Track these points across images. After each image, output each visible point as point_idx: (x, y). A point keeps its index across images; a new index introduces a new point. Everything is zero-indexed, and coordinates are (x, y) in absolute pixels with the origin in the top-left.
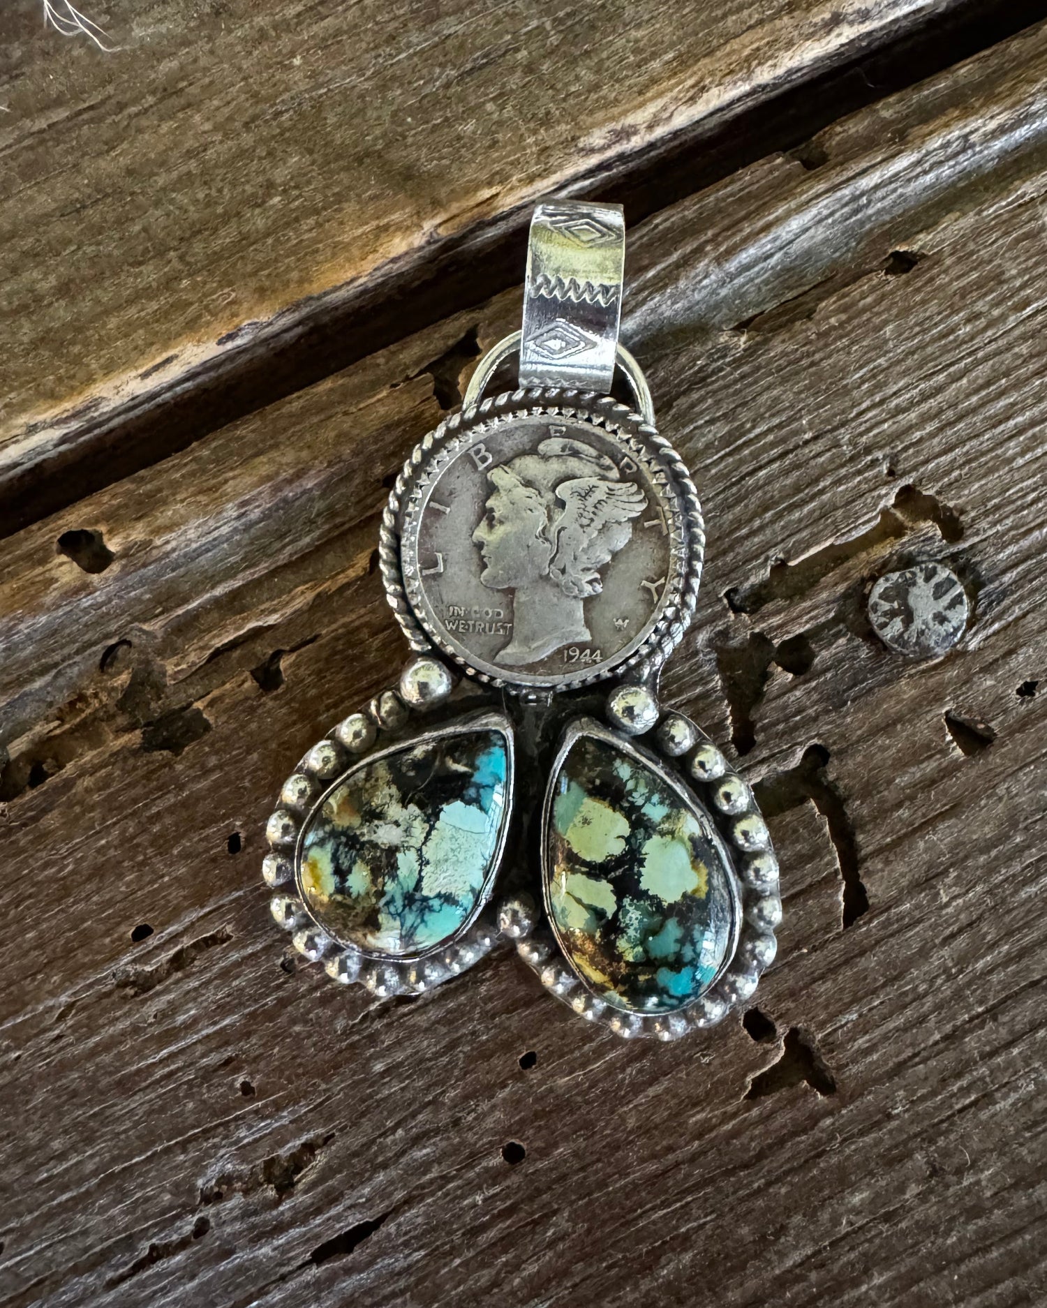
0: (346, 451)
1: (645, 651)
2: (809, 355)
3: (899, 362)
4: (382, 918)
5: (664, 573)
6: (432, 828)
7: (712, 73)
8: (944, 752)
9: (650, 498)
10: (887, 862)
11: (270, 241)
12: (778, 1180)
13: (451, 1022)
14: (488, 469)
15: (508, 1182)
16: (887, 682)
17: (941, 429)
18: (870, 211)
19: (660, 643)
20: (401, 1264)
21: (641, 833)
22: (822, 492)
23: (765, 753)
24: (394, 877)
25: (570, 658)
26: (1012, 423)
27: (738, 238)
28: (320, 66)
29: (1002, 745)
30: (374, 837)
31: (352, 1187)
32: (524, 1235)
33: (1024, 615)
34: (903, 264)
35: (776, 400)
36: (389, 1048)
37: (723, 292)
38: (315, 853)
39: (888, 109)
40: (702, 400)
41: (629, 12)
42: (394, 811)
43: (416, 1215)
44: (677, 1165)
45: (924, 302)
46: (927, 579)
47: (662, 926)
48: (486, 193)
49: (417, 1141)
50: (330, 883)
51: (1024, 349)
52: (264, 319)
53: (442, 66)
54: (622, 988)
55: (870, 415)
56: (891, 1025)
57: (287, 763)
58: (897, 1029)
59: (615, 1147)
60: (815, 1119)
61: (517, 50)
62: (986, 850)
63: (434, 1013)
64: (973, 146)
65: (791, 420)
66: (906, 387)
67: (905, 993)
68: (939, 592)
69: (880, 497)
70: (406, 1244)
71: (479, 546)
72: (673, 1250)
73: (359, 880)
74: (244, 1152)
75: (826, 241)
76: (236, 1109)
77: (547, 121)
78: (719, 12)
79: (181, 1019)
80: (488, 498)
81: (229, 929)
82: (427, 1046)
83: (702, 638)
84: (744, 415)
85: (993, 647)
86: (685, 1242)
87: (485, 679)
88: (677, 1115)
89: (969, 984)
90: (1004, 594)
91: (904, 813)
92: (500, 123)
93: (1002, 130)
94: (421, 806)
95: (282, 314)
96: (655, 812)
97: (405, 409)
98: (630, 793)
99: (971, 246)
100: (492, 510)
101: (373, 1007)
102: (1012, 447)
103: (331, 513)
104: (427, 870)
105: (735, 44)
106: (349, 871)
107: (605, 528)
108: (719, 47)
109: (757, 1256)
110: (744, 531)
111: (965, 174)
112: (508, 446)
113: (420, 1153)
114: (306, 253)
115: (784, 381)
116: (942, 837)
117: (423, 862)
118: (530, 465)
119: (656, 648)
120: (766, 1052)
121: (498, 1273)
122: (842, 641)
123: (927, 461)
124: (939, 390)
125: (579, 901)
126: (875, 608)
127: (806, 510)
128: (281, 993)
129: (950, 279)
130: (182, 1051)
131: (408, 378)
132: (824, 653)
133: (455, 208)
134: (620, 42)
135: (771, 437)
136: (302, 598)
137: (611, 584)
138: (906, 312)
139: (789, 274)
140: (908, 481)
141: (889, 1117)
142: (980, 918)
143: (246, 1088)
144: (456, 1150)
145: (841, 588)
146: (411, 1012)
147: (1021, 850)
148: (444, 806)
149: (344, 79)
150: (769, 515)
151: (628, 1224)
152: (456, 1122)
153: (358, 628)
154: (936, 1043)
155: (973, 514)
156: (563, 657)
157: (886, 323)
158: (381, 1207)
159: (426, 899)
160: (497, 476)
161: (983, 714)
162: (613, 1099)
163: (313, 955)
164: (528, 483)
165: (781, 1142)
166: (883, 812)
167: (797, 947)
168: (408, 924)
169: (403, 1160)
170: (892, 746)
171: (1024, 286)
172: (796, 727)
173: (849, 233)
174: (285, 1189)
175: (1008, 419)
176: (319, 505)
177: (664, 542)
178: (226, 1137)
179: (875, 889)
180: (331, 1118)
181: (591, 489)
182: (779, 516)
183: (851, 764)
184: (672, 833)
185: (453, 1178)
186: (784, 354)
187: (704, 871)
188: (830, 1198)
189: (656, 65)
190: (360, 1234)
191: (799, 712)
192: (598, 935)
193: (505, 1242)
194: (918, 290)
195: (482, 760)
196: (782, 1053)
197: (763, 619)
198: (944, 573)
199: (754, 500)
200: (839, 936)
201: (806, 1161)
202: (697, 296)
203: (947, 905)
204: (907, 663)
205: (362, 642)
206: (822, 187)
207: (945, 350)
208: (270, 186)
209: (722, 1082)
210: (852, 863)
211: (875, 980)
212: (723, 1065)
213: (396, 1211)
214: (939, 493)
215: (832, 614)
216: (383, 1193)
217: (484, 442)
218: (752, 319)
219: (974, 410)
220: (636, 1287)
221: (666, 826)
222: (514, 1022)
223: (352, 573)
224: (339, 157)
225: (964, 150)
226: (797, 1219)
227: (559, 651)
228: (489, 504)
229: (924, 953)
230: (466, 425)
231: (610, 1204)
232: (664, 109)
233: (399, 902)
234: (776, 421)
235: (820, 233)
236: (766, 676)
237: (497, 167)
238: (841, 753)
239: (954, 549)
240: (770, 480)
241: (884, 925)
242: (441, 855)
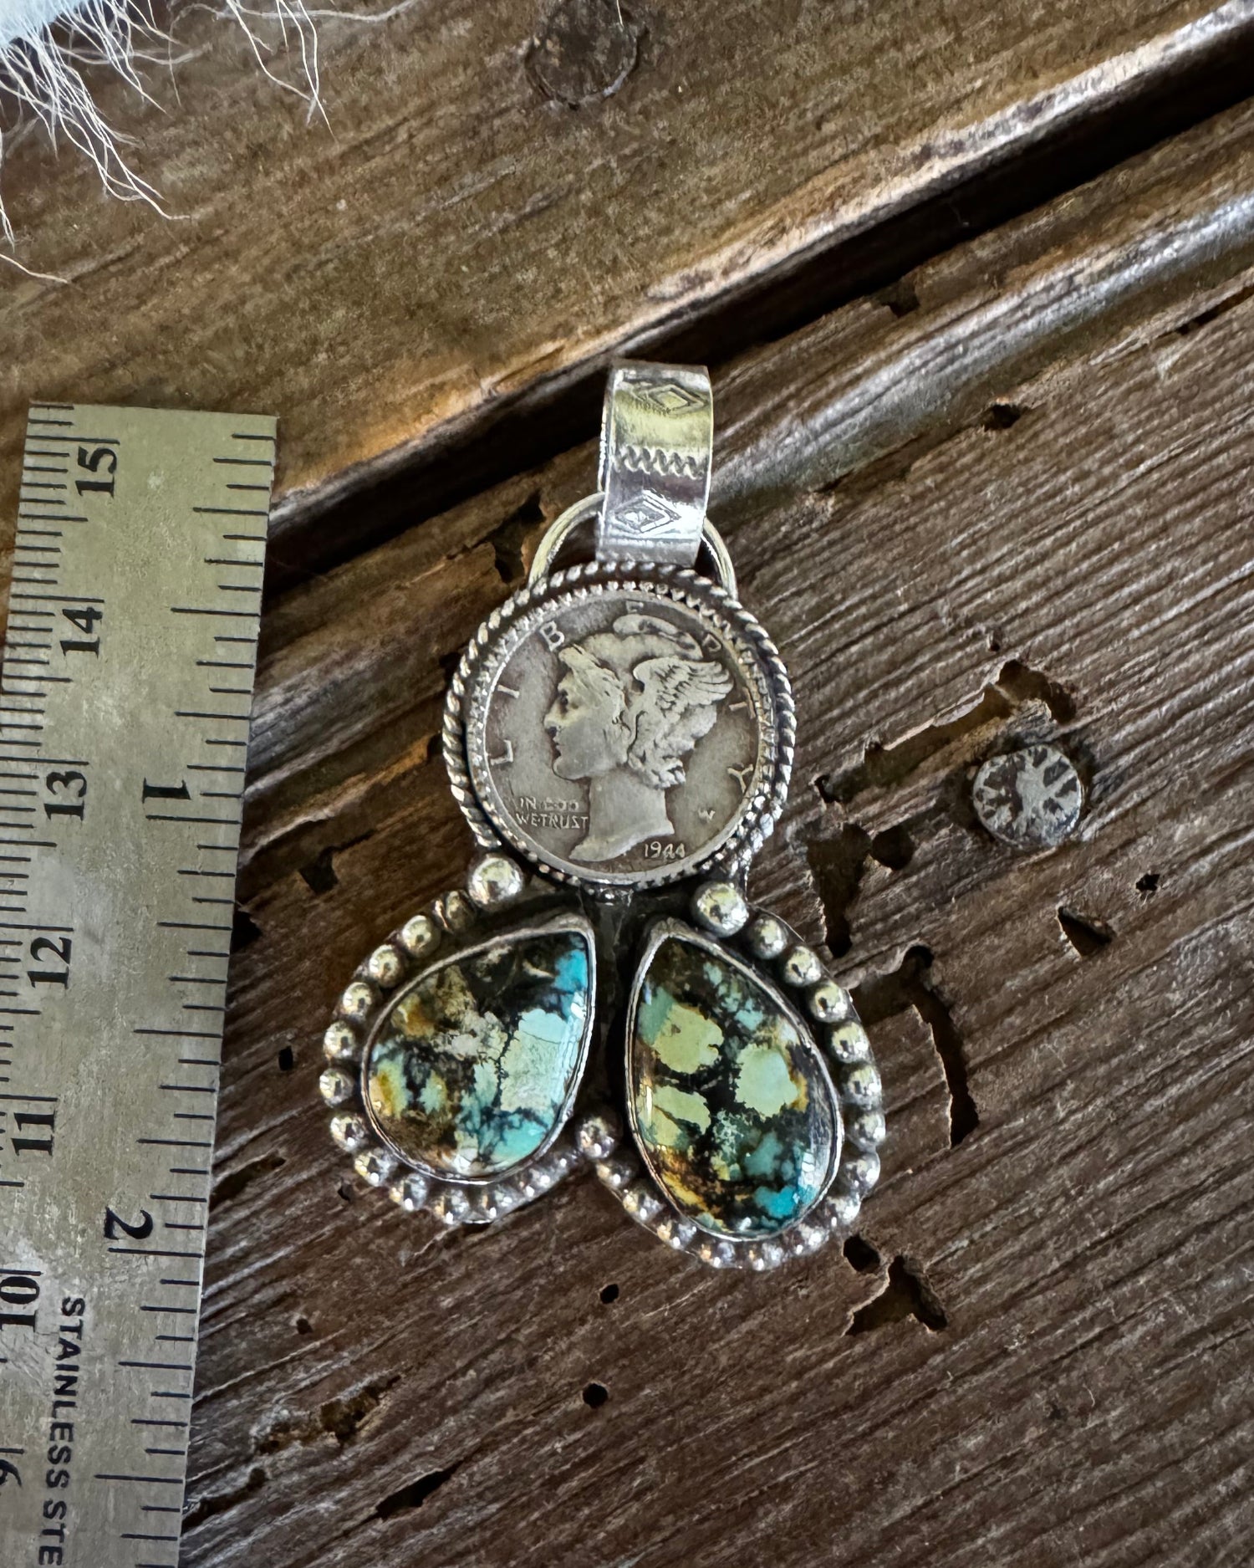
0: (401, 628)
1: (733, 845)
2: (903, 519)
3: (1001, 526)
4: (459, 1135)
5: (751, 760)
6: (511, 1037)
7: (792, 213)
8: (1059, 952)
9: (736, 679)
10: (997, 1075)
11: (316, 402)
12: (885, 1423)
13: (525, 1252)
14: (560, 649)
15: (590, 1428)
16: (992, 877)
17: (1048, 599)
18: (968, 360)
19: (748, 836)
20: (471, 1520)
21: (734, 1041)
22: (921, 668)
23: (862, 955)
24: (471, 1091)
25: (651, 853)
26: (1126, 591)
27: (822, 393)
28: (367, 210)
29: (1123, 943)
30: (448, 1048)
31: (421, 1434)
32: (607, 1486)
33: (1144, 802)
34: (1004, 418)
35: (869, 569)
36: (459, 1281)
37: (809, 450)
38: (385, 1066)
39: (985, 248)
40: (787, 569)
41: (702, 148)
42: (470, 1019)
43: (490, 1464)
44: (774, 1407)
45: (1027, 461)
46: (1037, 764)
47: (760, 1141)
48: (549, 347)
49: (489, 1383)
50: (402, 1099)
51: (1138, 510)
52: (310, 485)
53: (500, 210)
54: (716, 1209)
55: (970, 584)
56: (1006, 1252)
57: (344, 971)
58: (1012, 1257)
59: (704, 1389)
60: (923, 1356)
61: (579, 191)
62: (1105, 1059)
63: (505, 1243)
64: (1077, 289)
65: (884, 591)
66: (1011, 553)
67: (1020, 1217)
68: (1050, 777)
69: (983, 674)
70: (480, 1496)
71: (552, 732)
72: (771, 1500)
73: (434, 1094)
74: (300, 1397)
75: (918, 392)
76: (291, 1350)
77: (614, 268)
78: (799, 147)
79: (230, 1251)
80: (560, 678)
81: (282, 1152)
82: (499, 1278)
83: (790, 829)
84: (833, 586)
85: (1109, 837)
86: (784, 1492)
87: (560, 877)
88: (775, 1352)
89: (1089, 1207)
90: (1121, 778)
91: (1015, 1020)
92: (564, 271)
93: (1110, 270)
94: (499, 1014)
95: (328, 481)
96: (750, 1019)
97: (464, 584)
98: (722, 998)
99: (1078, 398)
100: (564, 693)
101: (439, 1237)
102: (1127, 617)
103: (384, 696)
104: (506, 1083)
105: (818, 181)
106: (423, 1085)
107: (687, 713)
108: (799, 185)
109: (864, 1506)
110: (836, 712)
111: (1070, 319)
112: (581, 624)
113: (492, 1397)
114: (355, 413)
115: (878, 546)
116: (1057, 1046)
117: (502, 1075)
118: (606, 645)
119: (744, 843)
120: (870, 1283)
121: (581, 1526)
122: (944, 831)
123: (1034, 634)
124: (1044, 557)
125: (669, 1116)
126: (980, 797)
127: (902, 689)
128: (339, 1223)
129: (1055, 433)
130: (230, 1287)
131: (465, 550)
132: (925, 846)
133: (516, 363)
134: (692, 182)
135: (863, 610)
136: (354, 792)
137: (697, 773)
138: (1006, 472)
139: (878, 430)
140: (1015, 655)
141: (1005, 1353)
142: (1101, 1133)
143: (303, 1326)
144: (531, 1393)
145: (942, 774)
146: (481, 1242)
147: (1144, 1059)
148: (524, 1015)
149: (393, 224)
150: (862, 694)
151: (722, 1472)
152: (532, 1362)
153: (415, 825)
154: (1055, 1272)
155: (1085, 691)
156: (643, 854)
157: (986, 483)
158: (452, 1455)
159: (505, 1114)
160: (570, 656)
161: (1100, 912)
162: (701, 1337)
163: (374, 1180)
164: (604, 664)
165: (888, 1381)
166: (992, 1020)
167: (902, 1167)
168: (486, 1142)
169: (476, 1403)
170: (1001, 945)
171: (1137, 441)
172: (896, 926)
173: (945, 384)
174: (347, 1436)
175: (1122, 586)
176: (372, 689)
177: (752, 727)
178: (280, 1380)
179: (986, 1102)
180: (395, 1359)
181: (672, 671)
182: (874, 695)
183: (956, 966)
184: (768, 1041)
185: (532, 1423)
186: (876, 519)
187: (804, 1082)
188: (943, 1441)
189: (731, 205)
190: (431, 1484)
191: (899, 909)
192: (690, 1151)
193: (589, 1492)
194: (1020, 448)
195: (562, 964)
196: (887, 1283)
197: (857, 808)
198: (1055, 757)
199: (846, 678)
200: (947, 1155)
201: (916, 1402)
202: (780, 456)
203: (1063, 1121)
204: (1016, 856)
205: (422, 838)
206: (913, 335)
207: (1052, 512)
208: (314, 342)
209: (823, 1315)
210: (959, 1075)
211: (988, 1202)
212: (823, 1298)
213: (469, 1459)
214: (1047, 668)
215: (932, 803)
216: (455, 1442)
217: (557, 620)
218: (838, 481)
219: (1085, 578)
220: (731, 1543)
221: (761, 1034)
222: (592, 1251)
223: (408, 763)
224: (387, 311)
225: (1068, 293)
226: (906, 1466)
227: (640, 847)
228: (562, 686)
229: (1040, 1173)
230: (536, 602)
231: (701, 1451)
232: (741, 253)
233: (477, 1119)
234: (869, 592)
235: (913, 385)
236: (861, 871)
237: (561, 319)
238: (944, 955)
239: (1065, 730)
240: (863, 655)
241: (996, 1143)
242: (521, 1067)
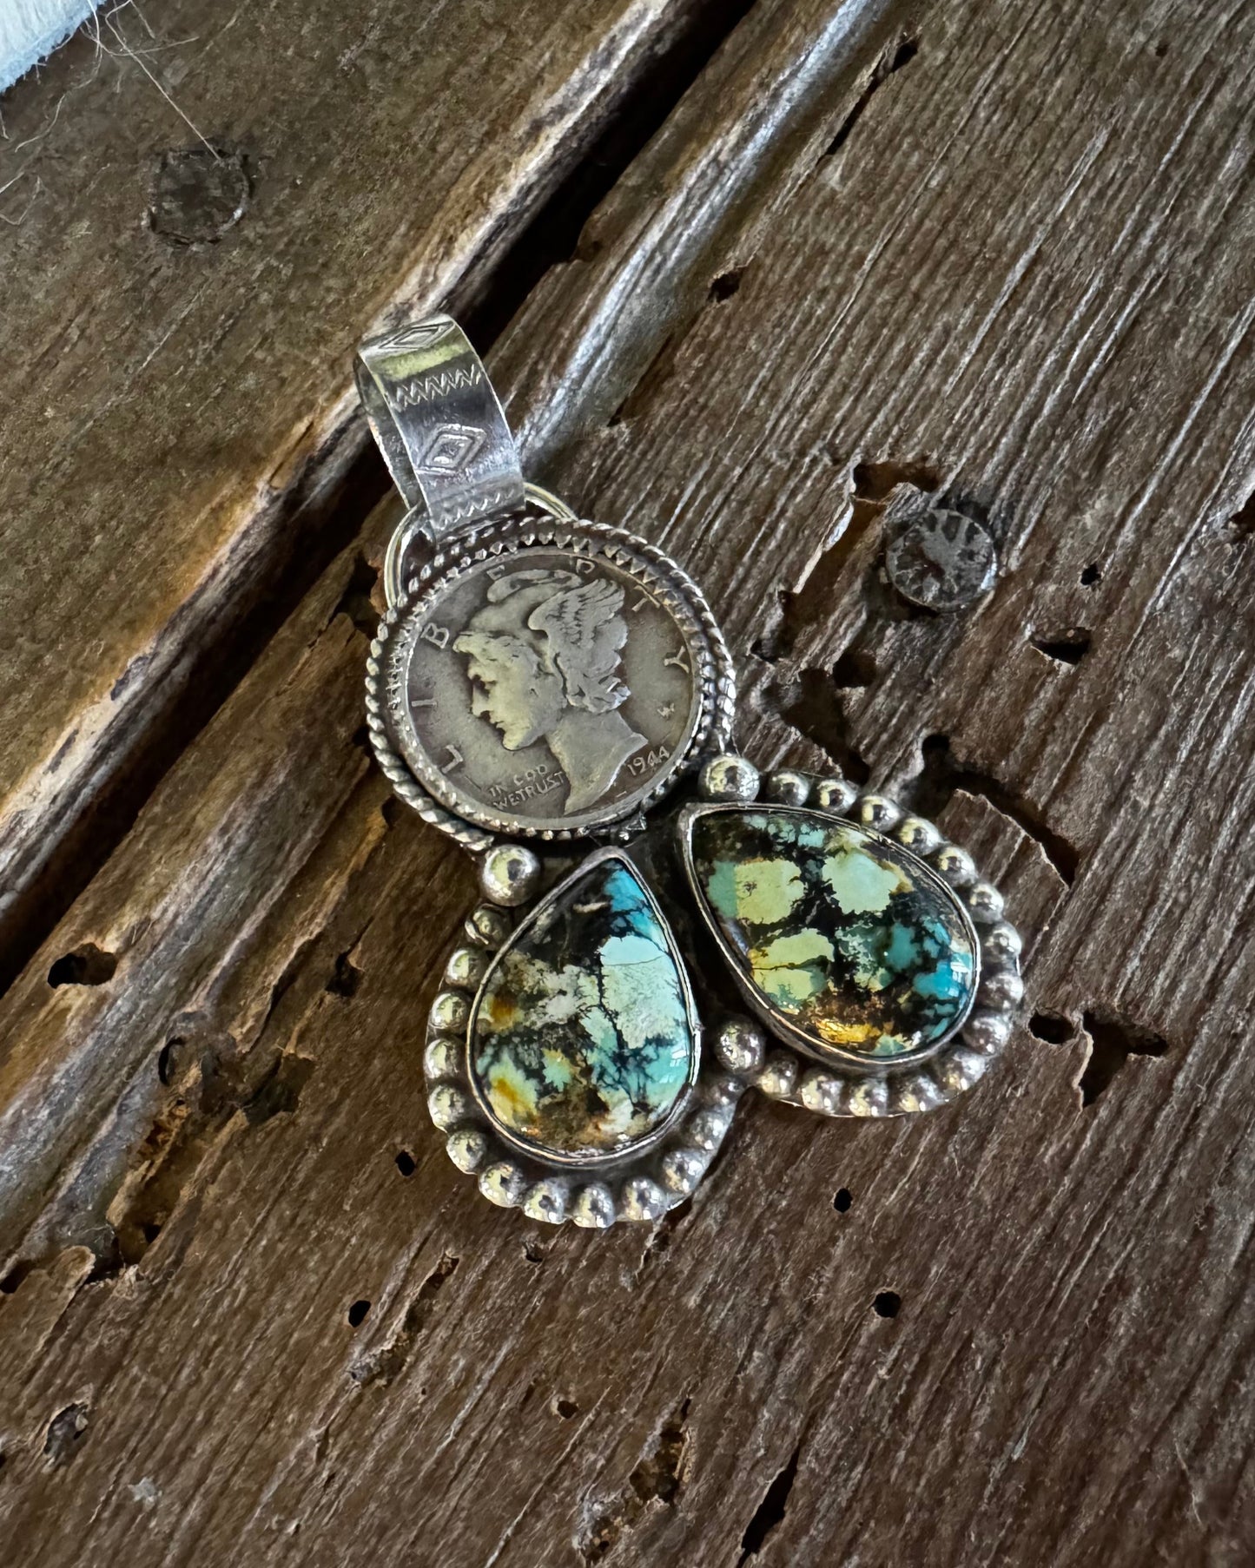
0: (299, 724)
1: (707, 721)
2: (695, 401)
3: (779, 367)
4: (603, 1095)
5: (680, 641)
6: (600, 977)
7: (451, 223)
8: (1053, 671)
9: (625, 584)
10: (1068, 801)
11: (113, 577)
12: (1172, 1165)
13: (739, 1209)
14: (451, 643)
15: (902, 1338)
16: (956, 643)
17: (857, 400)
18: (670, 264)
19: (717, 707)
20: (843, 1500)
21: (811, 864)
22: (783, 511)
23: (885, 771)
24: (591, 1046)
25: (638, 769)
26: (917, 361)
27: (562, 345)
28: (74, 405)
29: (1102, 635)
30: (547, 1019)
31: (742, 1444)
32: (953, 1384)
33: (1043, 514)
34: (725, 288)
35: (689, 456)
36: (693, 1275)
37: (579, 400)
38: (495, 1073)
39: (632, 177)
40: (618, 494)
41: (343, 213)
42: (552, 981)
43: (827, 1432)
44: (1062, 1212)
45: (769, 306)
46: (932, 528)
47: (889, 936)
48: (301, 428)
49: (779, 1355)
50: (528, 1092)
51: (885, 296)
52: (147, 648)
53: (194, 344)
54: (889, 1026)
55: (783, 423)
56: (1178, 948)
58: (1186, 949)
59: (986, 1236)
60: (1166, 1084)
61: (256, 297)
62: (1153, 736)
63: (715, 1211)
64: (726, 165)
65: (714, 466)
66: (801, 383)
67: (1170, 911)
68: (950, 532)
69: (840, 487)
70: (836, 1470)
71: (485, 716)
72: (1115, 1301)
73: (558, 1069)
74: (603, 1478)
75: (645, 310)
76: (569, 1437)
77: (322, 337)
78: (427, 172)
79: (451, 1378)
80: (466, 669)
81: (450, 1252)
82: (729, 1249)
83: (755, 698)
84: (667, 486)
85: (1034, 556)
86: (1121, 1286)
87: (566, 835)
88: (1029, 1161)
89: (1224, 866)
90: (1011, 508)
91: (1053, 748)
92: (279, 363)
93: (745, 139)
94: (576, 961)
95: (161, 639)
96: (813, 838)
97: (336, 656)
98: (776, 836)
99: (780, 239)
100: (477, 677)
101: (650, 1242)
102: (932, 382)
103: (318, 797)
104: (620, 1022)
105: (458, 190)
106: (542, 1067)
107: (597, 633)
108: (443, 201)
109: (1203, 1253)
110: (733, 585)
111: (737, 192)
112: (457, 612)
113: (790, 1366)
114: (155, 568)
115: (684, 436)
116: (1104, 746)
117: (612, 1016)
118: (491, 618)
119: (717, 714)
120: (1075, 1049)
121: (952, 1438)
122: (889, 632)
123: (862, 433)
124: (831, 371)
125: (792, 966)
126: (900, 581)
127: (779, 534)
128: (544, 1288)
129: (780, 274)
130: (471, 1415)
131: (320, 633)
132: (882, 652)
133: (278, 455)
134: (350, 242)
135: (704, 492)
136: (334, 889)
137: (636, 680)
138: (757, 320)
139: (627, 355)
140: (856, 459)
141: (1238, 1037)
142: (1192, 800)
143: (566, 1409)
144: (824, 1339)
145: (858, 585)
146: (692, 1224)
147: (1186, 717)
148: (601, 950)
149: (102, 404)
150: (746, 559)
151: (1052, 1304)
152: (809, 1308)
153: (411, 881)
154: (1232, 941)
155: (935, 455)
156: (630, 777)
157: (745, 340)
158: (785, 1445)
159: (637, 1052)
160: (463, 645)
161: (1066, 620)
162: (955, 1188)
163: (554, 1218)
164: (497, 634)
165: (1149, 1126)
166: (1032, 760)
167: (1037, 930)
168: (634, 1088)
169: (779, 1381)
170: (999, 694)
171: (849, 246)
172: (898, 730)
173: (662, 293)
174: (672, 1490)
175: (911, 359)
176: (302, 797)
177: (662, 613)
178: (575, 1474)
179: (1072, 825)
180: (674, 1387)
181: (562, 605)
182: (757, 553)
183: (972, 732)
184: (841, 849)
185: (842, 1369)
186: (668, 416)
187: (897, 868)
188: (1234, 1151)
189: (394, 243)
190: (782, 1487)
191: (891, 716)
192: (831, 985)
193: (940, 1399)
194: (757, 298)
195: (609, 888)
196: (1090, 1041)
197: (801, 654)
198: (943, 515)
199: (724, 550)
200: (1070, 896)
201: (1187, 1130)
202: (556, 418)
203: (1151, 807)
204: (964, 615)
205: (421, 892)
206: (612, 264)
207: (815, 334)
208: (86, 532)
209: (1052, 1102)
210: (1038, 827)
211: (1132, 918)
212: (1042, 1086)
213: (804, 1441)
214: (891, 455)
215: (864, 616)
216: (782, 1430)
217: (432, 620)
218: (619, 410)
219: (876, 368)
220: (1104, 1365)
221: (832, 845)
222: (805, 1167)
223: (372, 838)
224: (138, 471)
225: (721, 172)
226: (1216, 1191)
227: (624, 769)
228: (472, 673)
229: (1162, 861)
230: (404, 613)
231: (1021, 1297)
232: (425, 273)
233: (612, 1069)
234: (700, 474)
235: (636, 306)
236: (839, 703)
237: (297, 399)
238: (957, 730)
239: (939, 495)
240: (727, 528)
241: (1105, 861)
242: (626, 998)
